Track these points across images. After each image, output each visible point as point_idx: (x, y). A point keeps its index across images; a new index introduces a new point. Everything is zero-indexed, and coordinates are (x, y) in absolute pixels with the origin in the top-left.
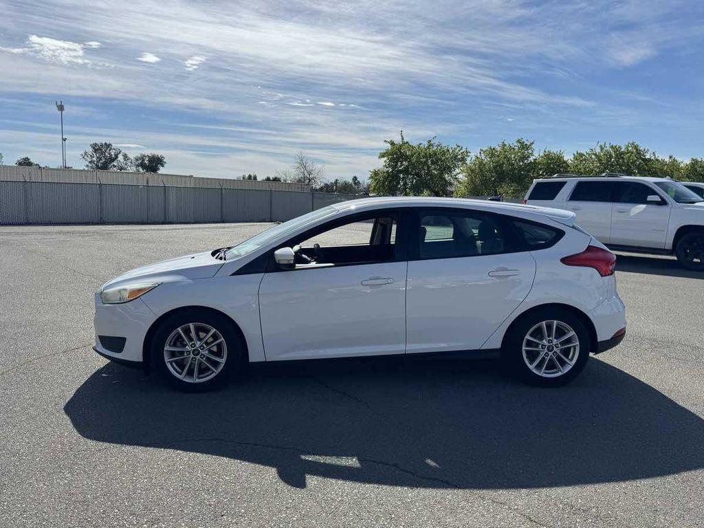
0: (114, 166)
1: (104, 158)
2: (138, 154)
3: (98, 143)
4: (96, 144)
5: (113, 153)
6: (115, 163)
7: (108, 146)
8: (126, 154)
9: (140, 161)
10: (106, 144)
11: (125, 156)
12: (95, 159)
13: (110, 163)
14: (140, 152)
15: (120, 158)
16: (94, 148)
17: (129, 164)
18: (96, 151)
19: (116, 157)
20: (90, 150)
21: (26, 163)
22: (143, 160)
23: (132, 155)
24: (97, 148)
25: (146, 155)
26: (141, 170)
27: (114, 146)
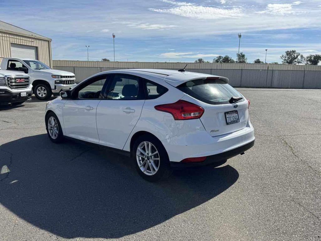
0: (295, 61)
1: (291, 57)
2: (308, 55)
3: (289, 51)
4: (288, 51)
5: (295, 55)
6: (296, 60)
7: (294, 52)
8: (302, 55)
9: (309, 59)
10: (293, 51)
11: (302, 56)
12: (286, 58)
13: (294, 60)
14: (310, 54)
15: (299, 57)
16: (287, 53)
17: (303, 60)
18: (287, 54)
19: (297, 57)
20: (285, 54)
21: (258, 62)
22: (311, 58)
23: (305, 56)
24: (288, 53)
25: (313, 55)
26: (309, 63)
27: (297, 52)
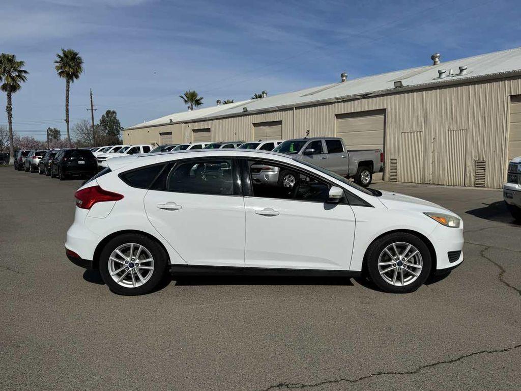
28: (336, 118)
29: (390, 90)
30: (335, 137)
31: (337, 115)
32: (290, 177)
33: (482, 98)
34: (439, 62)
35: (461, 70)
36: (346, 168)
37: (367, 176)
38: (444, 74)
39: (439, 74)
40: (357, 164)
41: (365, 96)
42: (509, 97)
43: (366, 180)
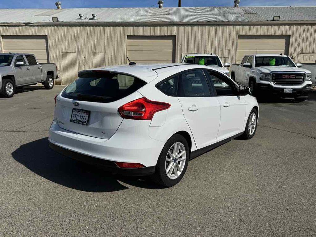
28: (2, 38)
29: (50, 23)
30: (3, 52)
31: (2, 36)
32: (9, 84)
33: (112, 35)
34: (61, 8)
35: (94, 16)
36: (40, 76)
37: (51, 81)
38: (82, 17)
39: (79, 16)
40: (46, 73)
41: (28, 24)
42: (127, 36)
43: (51, 84)
